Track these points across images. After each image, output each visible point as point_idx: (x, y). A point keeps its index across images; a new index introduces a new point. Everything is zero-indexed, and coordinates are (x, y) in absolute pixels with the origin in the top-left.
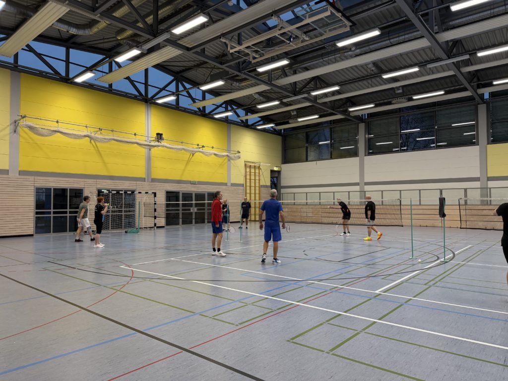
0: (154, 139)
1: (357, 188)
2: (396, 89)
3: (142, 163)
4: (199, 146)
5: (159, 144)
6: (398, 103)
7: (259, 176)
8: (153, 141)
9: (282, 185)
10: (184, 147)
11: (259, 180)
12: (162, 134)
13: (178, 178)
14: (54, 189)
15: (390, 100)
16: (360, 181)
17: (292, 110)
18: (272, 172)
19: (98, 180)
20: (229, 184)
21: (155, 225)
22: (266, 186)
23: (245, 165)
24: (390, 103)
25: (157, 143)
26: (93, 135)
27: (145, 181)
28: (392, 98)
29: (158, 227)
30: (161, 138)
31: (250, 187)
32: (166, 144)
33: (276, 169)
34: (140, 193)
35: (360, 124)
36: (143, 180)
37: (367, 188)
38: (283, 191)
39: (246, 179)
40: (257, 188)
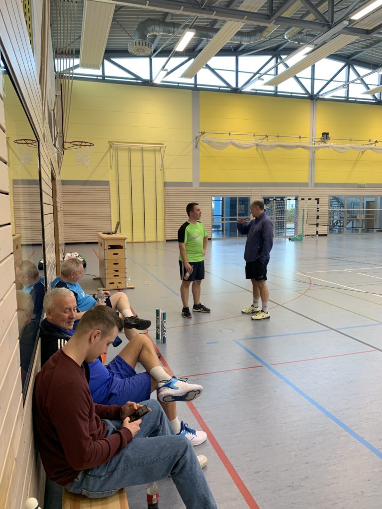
0: (320, 139)
4: (371, 142)
5: (325, 144)
8: (318, 142)
10: (353, 145)
12: (328, 133)
13: (343, 182)
19: (263, 188)
21: (317, 232)
25: (322, 144)
26: (259, 142)
27: (308, 187)
29: (320, 235)
30: (327, 138)
32: (332, 144)
34: (303, 199)
36: (306, 185)
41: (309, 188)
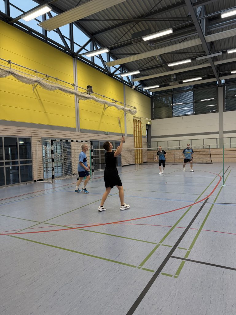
0: (86, 91)
1: (217, 136)
3: (74, 114)
4: (114, 101)
5: (90, 96)
7: (141, 129)
8: (86, 93)
9: (152, 135)
11: (141, 132)
12: (92, 87)
13: (96, 129)
14: (4, 138)
16: (220, 130)
17: (173, 75)
18: (147, 125)
19: (42, 130)
20: (126, 135)
22: (144, 137)
23: (134, 119)
25: (87, 95)
27: (76, 131)
30: (91, 91)
31: (137, 137)
32: (95, 97)
33: (149, 123)
35: (219, 88)
36: (74, 130)
37: (225, 135)
38: (153, 140)
39: (134, 130)
40: (140, 138)
41: (77, 133)
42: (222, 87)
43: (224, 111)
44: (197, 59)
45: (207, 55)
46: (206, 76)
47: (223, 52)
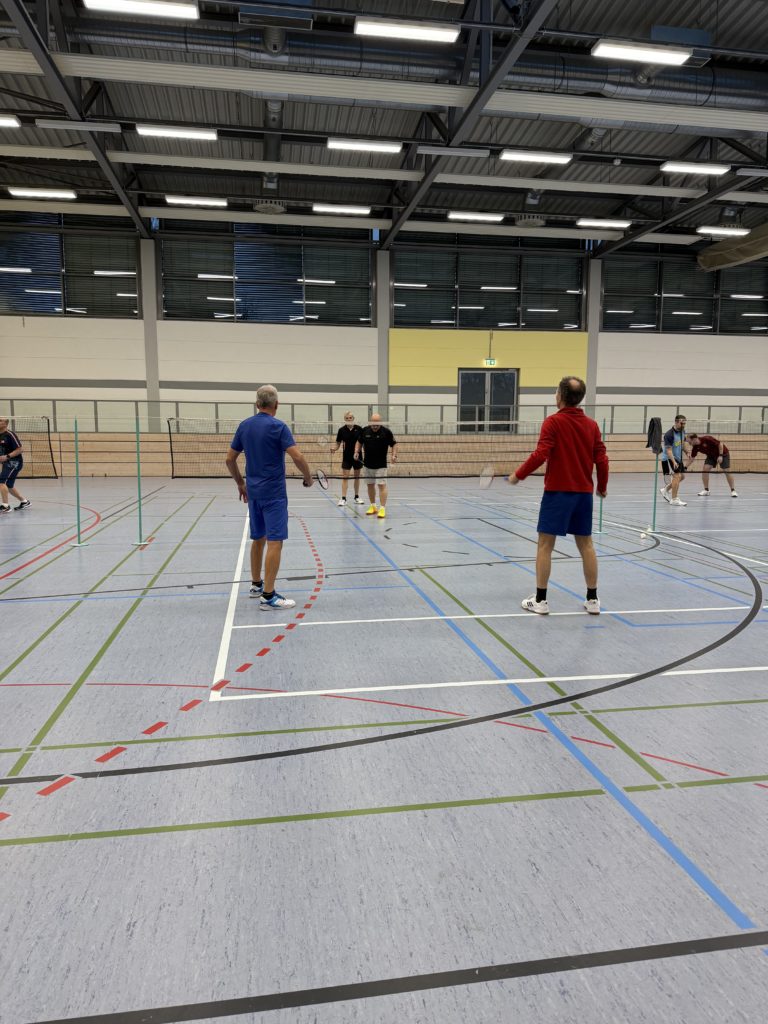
2: (265, 179)
6: (266, 213)
15: (249, 201)
16: (148, 377)
24: (249, 208)
28: (258, 197)
35: (142, 241)
37: (166, 394)
42: (152, 241)
43: (158, 319)
44: (41, 124)
45: (71, 120)
46: (93, 192)
47: (124, 127)
